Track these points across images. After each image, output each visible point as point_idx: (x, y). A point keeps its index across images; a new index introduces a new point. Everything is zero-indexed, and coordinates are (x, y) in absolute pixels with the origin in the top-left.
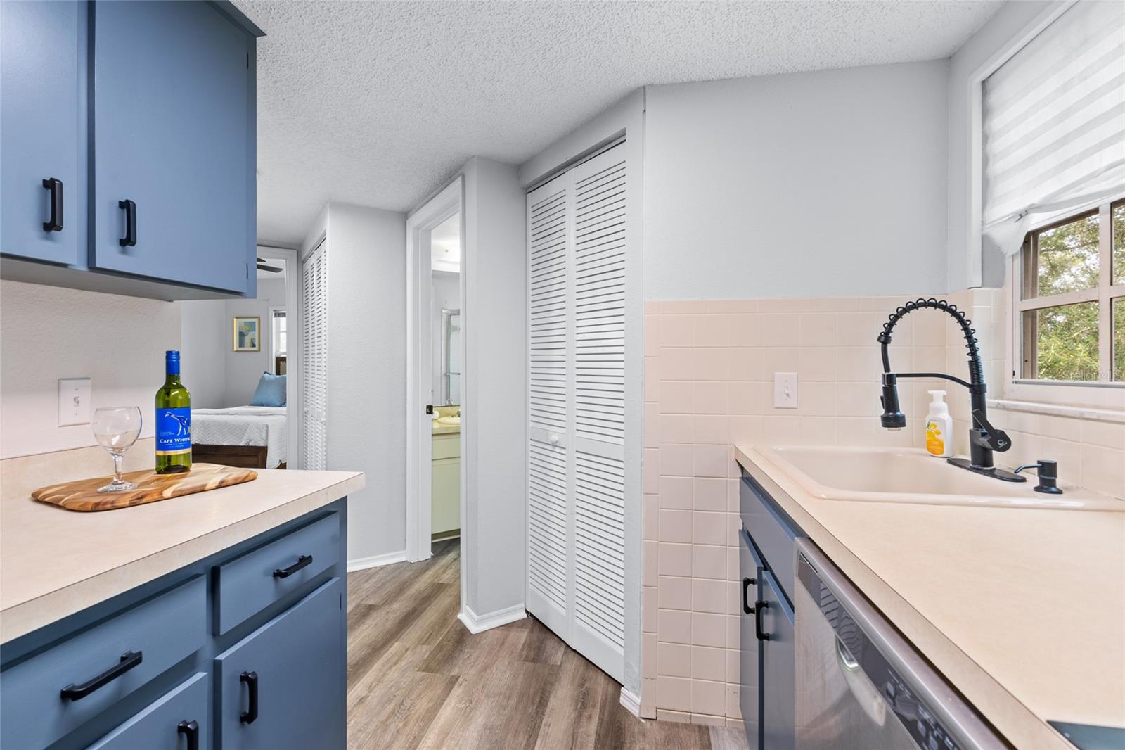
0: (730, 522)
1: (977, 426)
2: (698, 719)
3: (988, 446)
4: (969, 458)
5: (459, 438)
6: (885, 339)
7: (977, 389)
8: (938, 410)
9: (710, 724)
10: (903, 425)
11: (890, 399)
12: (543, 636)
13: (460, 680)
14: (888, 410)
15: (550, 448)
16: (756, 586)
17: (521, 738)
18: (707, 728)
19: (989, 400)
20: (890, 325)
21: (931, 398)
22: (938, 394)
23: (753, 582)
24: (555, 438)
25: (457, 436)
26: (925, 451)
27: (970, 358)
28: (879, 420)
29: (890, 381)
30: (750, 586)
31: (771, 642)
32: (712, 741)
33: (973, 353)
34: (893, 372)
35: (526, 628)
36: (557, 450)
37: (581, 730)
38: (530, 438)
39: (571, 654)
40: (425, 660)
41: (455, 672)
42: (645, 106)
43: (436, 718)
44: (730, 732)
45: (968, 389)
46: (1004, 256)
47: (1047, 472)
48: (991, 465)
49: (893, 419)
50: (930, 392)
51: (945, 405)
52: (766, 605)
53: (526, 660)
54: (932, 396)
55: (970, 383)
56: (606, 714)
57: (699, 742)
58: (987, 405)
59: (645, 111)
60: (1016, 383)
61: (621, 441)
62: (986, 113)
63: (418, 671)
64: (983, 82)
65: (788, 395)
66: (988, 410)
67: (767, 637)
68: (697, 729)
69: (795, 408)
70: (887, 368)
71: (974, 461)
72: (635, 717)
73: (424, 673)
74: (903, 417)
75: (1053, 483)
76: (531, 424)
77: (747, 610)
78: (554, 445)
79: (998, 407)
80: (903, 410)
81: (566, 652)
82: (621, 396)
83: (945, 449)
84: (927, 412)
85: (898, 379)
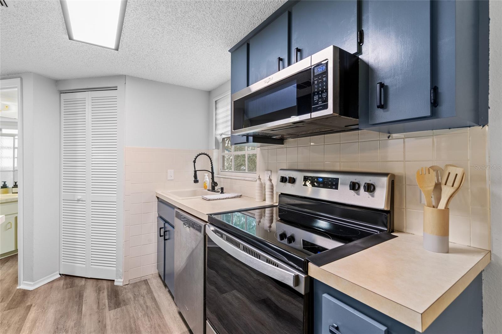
0: (154, 215)
1: (212, 182)
2: (143, 279)
3: (214, 186)
4: (211, 189)
5: (18, 203)
6: (195, 162)
7: (213, 173)
8: (206, 178)
9: (147, 279)
10: (198, 182)
11: (195, 176)
12: (72, 280)
13: (33, 305)
14: (195, 179)
15: (76, 202)
16: (163, 229)
17: (75, 307)
18: (147, 280)
19: (215, 175)
20: (196, 159)
21: (205, 176)
22: (206, 174)
23: (162, 228)
24: (79, 197)
25: (16, 202)
26: (204, 189)
27: (211, 166)
28: (193, 181)
29: (195, 172)
30: (162, 229)
31: (168, 240)
32: (148, 282)
33: (212, 165)
34: (196, 170)
35: (62, 280)
36: (80, 202)
37: (101, 296)
38: (62, 199)
39: (89, 280)
40: (6, 307)
41: (29, 304)
42: (125, 82)
43: (27, 319)
44: (154, 278)
45: (211, 173)
46: (219, 143)
47: (222, 189)
48: (215, 190)
49: (196, 181)
50: (205, 174)
51: (208, 177)
52: (167, 231)
53: (67, 288)
54: (205, 175)
55: (211, 172)
56: (110, 289)
57: (144, 284)
58: (214, 176)
59: (125, 83)
60: (221, 171)
61: (115, 195)
62: (216, 108)
63: (4, 311)
64: (216, 101)
65: (171, 176)
66: (214, 178)
67: (167, 240)
68: (143, 281)
69: (173, 180)
70: (195, 169)
71: (212, 189)
72: (121, 286)
73: (8, 311)
74: (198, 180)
75: (223, 192)
76: (63, 193)
77: (161, 236)
78: (78, 200)
79: (217, 177)
80: (198, 179)
81: (85, 280)
82: (115, 179)
83: (208, 188)
84: (204, 179)
85: (197, 171)
